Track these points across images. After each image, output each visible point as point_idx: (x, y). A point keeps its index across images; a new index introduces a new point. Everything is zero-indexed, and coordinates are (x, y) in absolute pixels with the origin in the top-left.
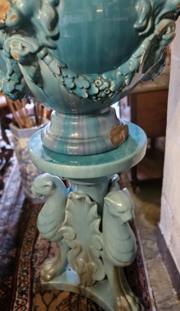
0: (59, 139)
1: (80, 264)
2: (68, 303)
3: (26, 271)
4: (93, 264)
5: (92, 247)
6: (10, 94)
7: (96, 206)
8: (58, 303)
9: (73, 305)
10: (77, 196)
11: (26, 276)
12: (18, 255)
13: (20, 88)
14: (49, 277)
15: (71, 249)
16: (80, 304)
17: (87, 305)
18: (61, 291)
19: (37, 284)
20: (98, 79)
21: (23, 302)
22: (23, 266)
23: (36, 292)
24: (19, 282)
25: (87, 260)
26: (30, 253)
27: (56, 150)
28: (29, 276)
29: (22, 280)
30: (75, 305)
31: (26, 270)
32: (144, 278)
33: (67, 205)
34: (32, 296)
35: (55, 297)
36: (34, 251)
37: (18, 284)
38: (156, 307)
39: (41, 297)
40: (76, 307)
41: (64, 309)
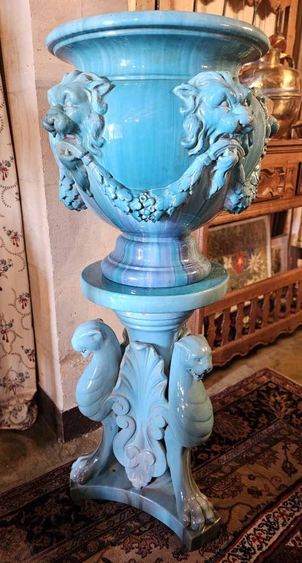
2: (208, 491)
8: (218, 500)
9: (207, 484)
16: (200, 477)
30: (205, 482)
39: (229, 525)
40: (206, 480)
41: (218, 489)
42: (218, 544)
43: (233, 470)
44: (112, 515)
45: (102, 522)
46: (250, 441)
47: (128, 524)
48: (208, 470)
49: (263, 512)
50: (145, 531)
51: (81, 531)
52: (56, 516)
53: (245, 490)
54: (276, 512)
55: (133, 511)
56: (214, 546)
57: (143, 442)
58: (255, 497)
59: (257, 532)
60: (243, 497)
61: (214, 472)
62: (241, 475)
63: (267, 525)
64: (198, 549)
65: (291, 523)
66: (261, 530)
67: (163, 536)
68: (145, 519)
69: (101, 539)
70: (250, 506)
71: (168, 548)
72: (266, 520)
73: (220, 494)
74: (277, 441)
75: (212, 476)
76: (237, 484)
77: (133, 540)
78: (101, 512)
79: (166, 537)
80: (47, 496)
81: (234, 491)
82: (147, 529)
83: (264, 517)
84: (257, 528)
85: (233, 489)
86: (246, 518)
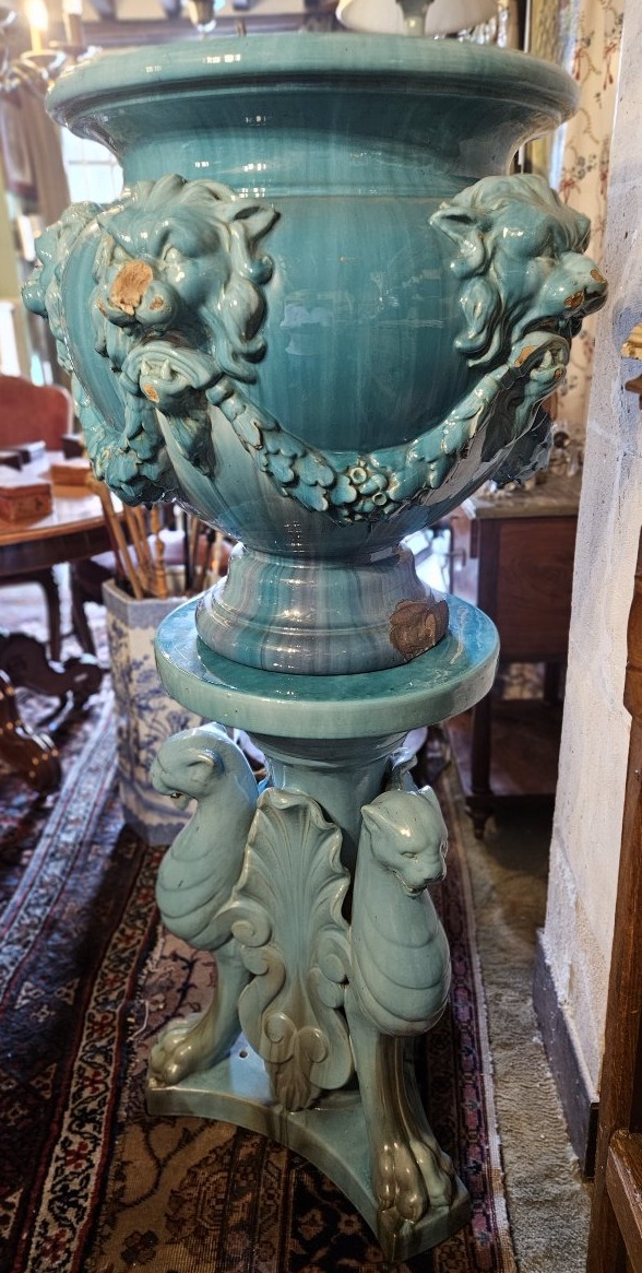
0: (246, 623)
1: (278, 1032)
2: (227, 1159)
3: (105, 1052)
4: (318, 1032)
5: (317, 971)
6: (123, 486)
7: (337, 837)
8: (195, 1159)
9: (242, 1169)
10: (285, 802)
11: (101, 1066)
12: (82, 999)
13: (152, 471)
14: (174, 1069)
15: (252, 976)
16: (266, 1168)
17: (288, 1172)
18: (209, 1123)
19: (133, 1094)
20: (359, 466)
21: (82, 1146)
22: (95, 1035)
23: (128, 1117)
24: (78, 1083)
25: (299, 1019)
26: (120, 997)
27: (233, 654)
28: (111, 1069)
29: (87, 1079)
30: (250, 1169)
31: (103, 1047)
32: (479, 1104)
33: (253, 831)
34: (115, 1128)
35: (188, 1138)
36: (136, 990)
37: (73, 1089)
38: (506, 1195)
39: (142, 1135)
40: (251, 1177)
41: (213, 1179)
43: (223, 1258)
48: (269, 1202)
53: (163, 1234)
54: (69, 1241)
58: (131, 1236)
59: (85, 1164)
60: (154, 1215)
61: (253, 1208)
62: (198, 1263)
63: (75, 1193)
65: (31, 1243)
66: (79, 1174)
70: (130, 1206)
72: (81, 1201)
75: (249, 1197)
76: (187, 1230)
81: (181, 1206)
83: (87, 1204)
84: (90, 1171)
85: (187, 1211)
86: (120, 1176)
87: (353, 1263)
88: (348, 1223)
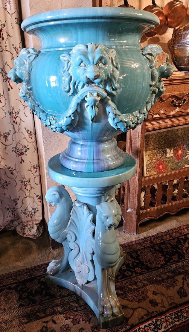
8: (128, 302)
9: (125, 291)
17: (120, 282)
39: (130, 319)
41: (130, 296)
42: (119, 329)
43: (144, 286)
44: (64, 296)
45: (58, 299)
46: (161, 270)
47: (72, 304)
48: (128, 282)
49: (155, 317)
50: (80, 310)
51: (46, 301)
52: (36, 290)
53: (148, 300)
54: (163, 319)
55: (77, 297)
56: (116, 329)
57: (83, 259)
58: (153, 306)
59: (146, 328)
60: (145, 304)
61: (131, 285)
62: (148, 290)
63: (154, 325)
64: (107, 328)
65: (170, 327)
66: (149, 327)
67: (89, 315)
68: (81, 303)
69: (55, 308)
70: (147, 311)
71: (89, 323)
72: (155, 322)
73: (131, 299)
74: (180, 273)
75: (130, 287)
76: (144, 296)
77: (71, 314)
78: (59, 293)
79: (91, 316)
80: (34, 278)
81: (140, 299)
82: (81, 309)
83: (154, 320)
84: (147, 325)
85: (140, 297)
86: (143, 317)
87: (131, 265)
88: (124, 268)
